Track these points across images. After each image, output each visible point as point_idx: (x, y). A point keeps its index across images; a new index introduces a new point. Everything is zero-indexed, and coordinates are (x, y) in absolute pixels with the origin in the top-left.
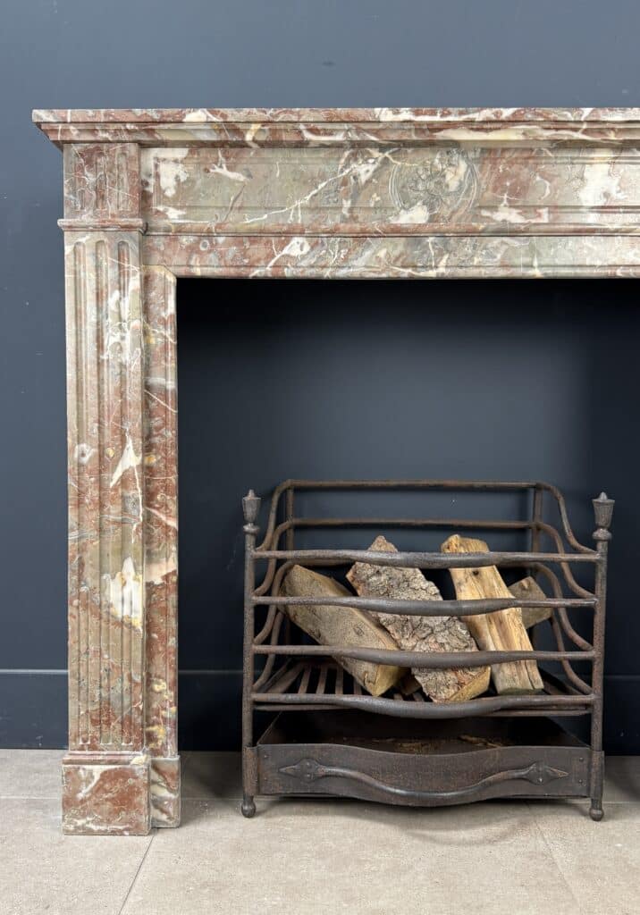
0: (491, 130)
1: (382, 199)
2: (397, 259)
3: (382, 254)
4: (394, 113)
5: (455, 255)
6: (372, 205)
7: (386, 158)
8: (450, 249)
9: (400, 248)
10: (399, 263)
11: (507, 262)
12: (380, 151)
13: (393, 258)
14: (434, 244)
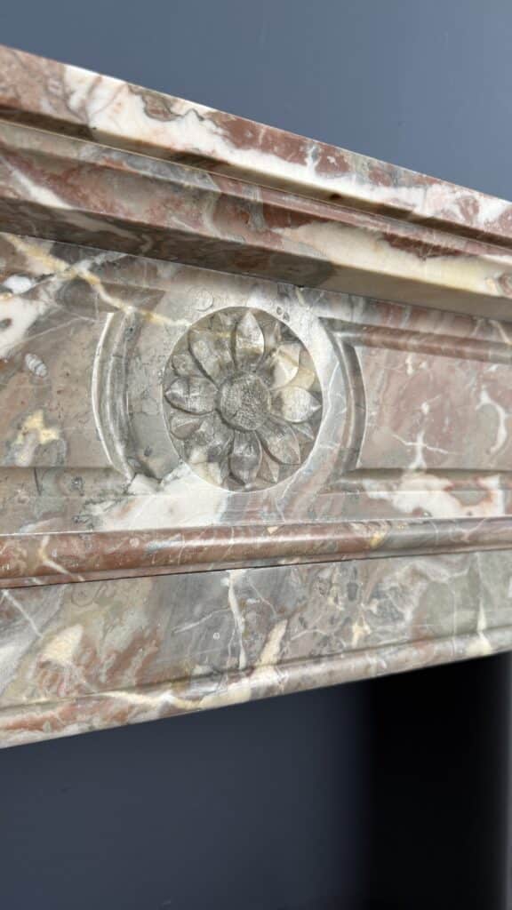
0: (437, 252)
1: (63, 435)
2: (123, 659)
3: (64, 648)
4: (151, 112)
5: (304, 624)
6: (24, 459)
7: (79, 282)
8: (289, 606)
9: (134, 620)
10: (129, 677)
11: (427, 628)
12: (57, 253)
13: (106, 661)
14: (244, 592)
